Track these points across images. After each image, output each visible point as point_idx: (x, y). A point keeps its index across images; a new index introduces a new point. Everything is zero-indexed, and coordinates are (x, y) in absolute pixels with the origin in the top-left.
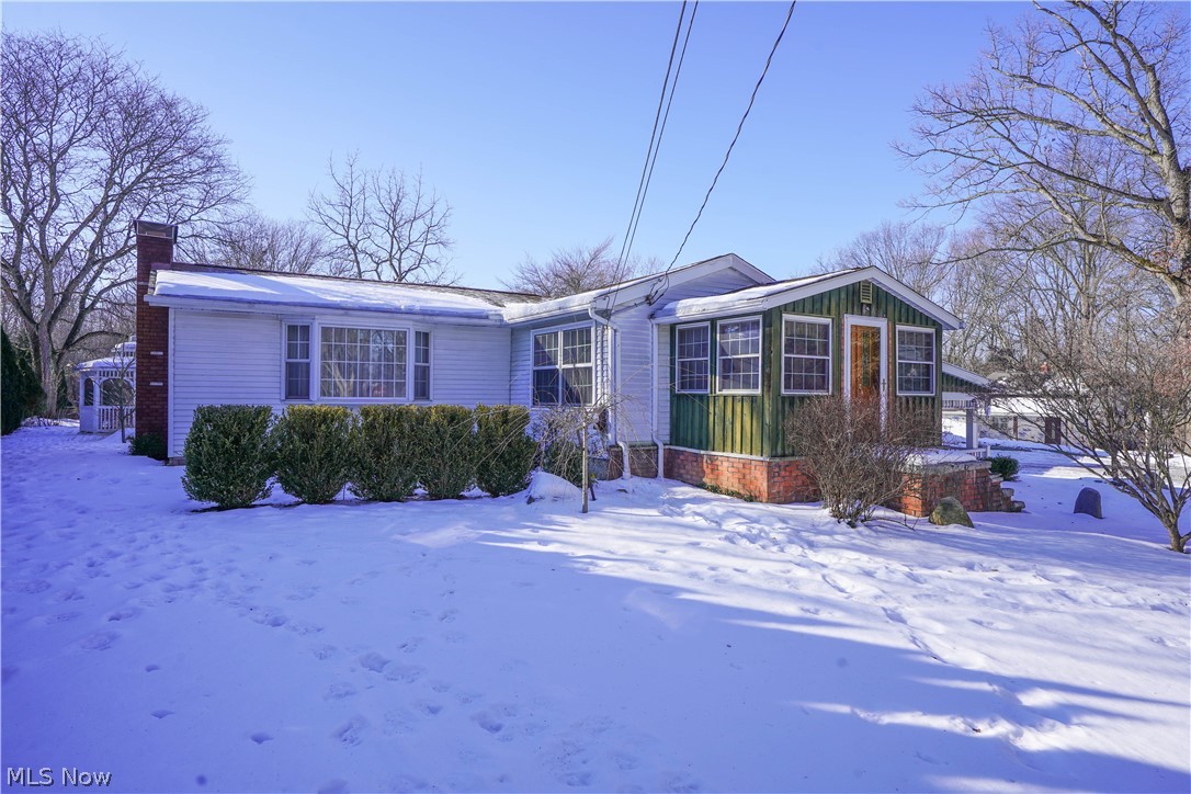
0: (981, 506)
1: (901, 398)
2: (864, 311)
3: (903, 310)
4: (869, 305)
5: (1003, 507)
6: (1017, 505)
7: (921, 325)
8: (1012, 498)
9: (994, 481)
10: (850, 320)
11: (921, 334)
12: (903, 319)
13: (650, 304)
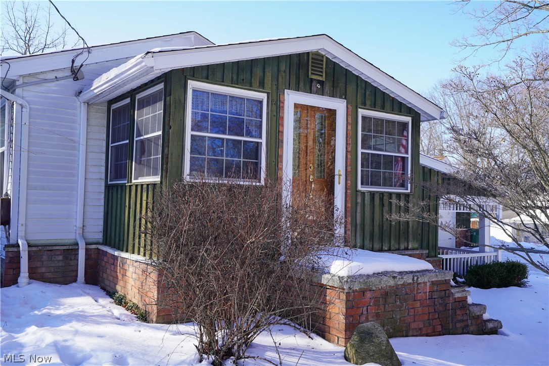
0: (439, 328)
1: (363, 193)
2: (314, 89)
3: (368, 93)
4: (321, 83)
5: (472, 328)
6: (490, 325)
7: (392, 111)
8: (486, 316)
9: (457, 295)
10: (292, 98)
11: (393, 122)
12: (368, 103)
13: (76, 79)
